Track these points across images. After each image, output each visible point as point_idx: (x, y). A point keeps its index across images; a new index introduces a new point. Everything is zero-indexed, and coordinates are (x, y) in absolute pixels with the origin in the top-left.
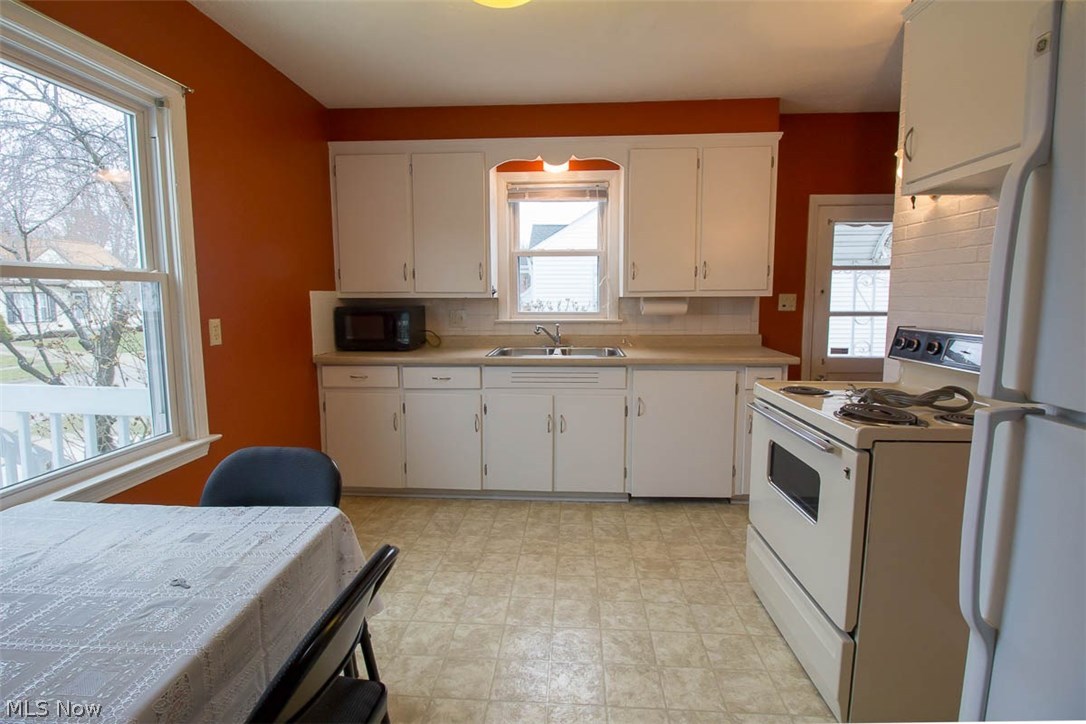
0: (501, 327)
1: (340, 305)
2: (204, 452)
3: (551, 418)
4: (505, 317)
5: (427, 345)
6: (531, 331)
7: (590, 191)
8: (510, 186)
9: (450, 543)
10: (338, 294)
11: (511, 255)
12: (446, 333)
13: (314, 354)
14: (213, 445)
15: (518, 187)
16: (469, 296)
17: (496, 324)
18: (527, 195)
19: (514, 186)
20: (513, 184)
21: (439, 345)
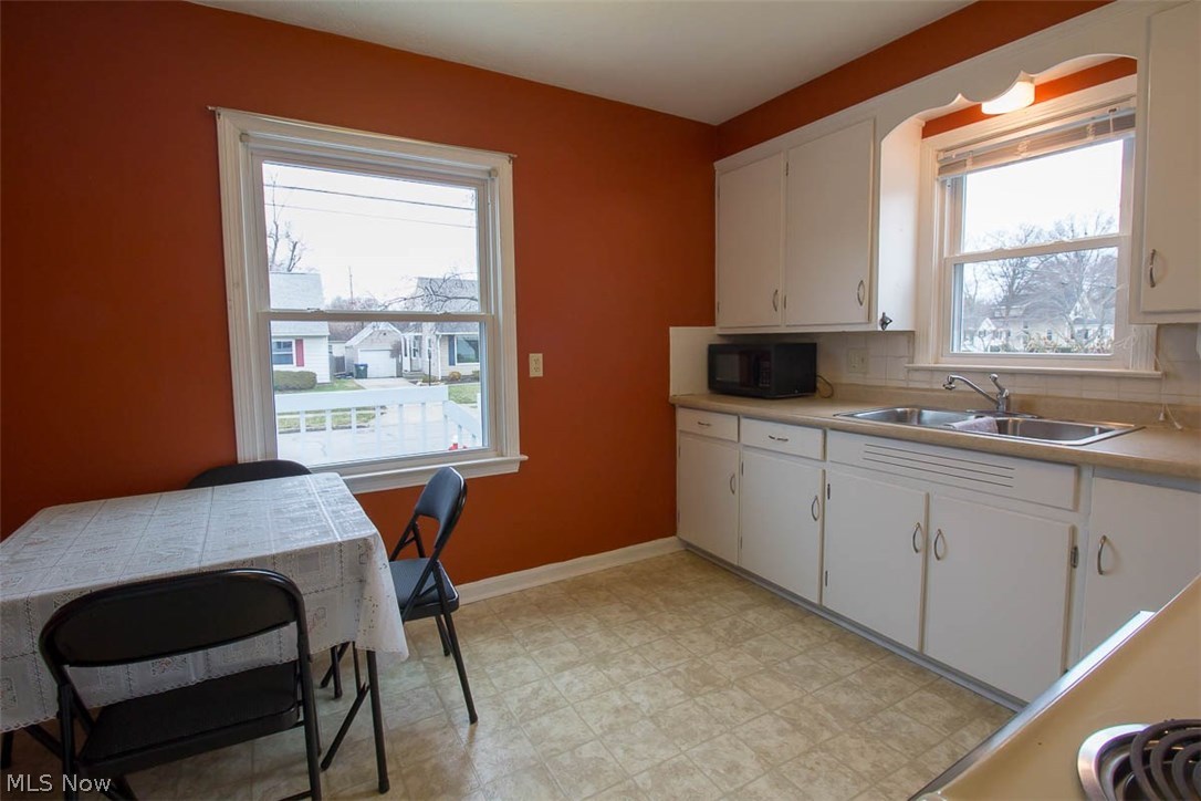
0: (917, 376)
1: (717, 341)
2: (515, 469)
3: (923, 529)
4: (926, 359)
5: (817, 395)
6: (939, 383)
7: (1096, 125)
8: (942, 156)
9: (717, 650)
10: (717, 330)
11: (943, 263)
12: (844, 381)
13: (671, 394)
14: (522, 463)
15: (953, 154)
16: (847, 329)
17: (910, 370)
18: (969, 162)
19: (948, 154)
20: (947, 150)
21: (831, 397)
